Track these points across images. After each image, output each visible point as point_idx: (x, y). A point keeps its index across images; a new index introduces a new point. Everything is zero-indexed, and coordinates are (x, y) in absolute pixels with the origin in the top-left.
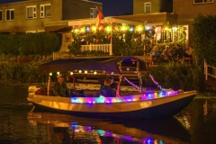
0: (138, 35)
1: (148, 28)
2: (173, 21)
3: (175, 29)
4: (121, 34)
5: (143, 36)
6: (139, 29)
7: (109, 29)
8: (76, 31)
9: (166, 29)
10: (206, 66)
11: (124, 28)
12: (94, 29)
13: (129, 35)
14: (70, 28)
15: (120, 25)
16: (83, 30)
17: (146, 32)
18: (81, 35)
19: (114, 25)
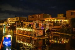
1: (61, 20)
2: (66, 19)
3: (66, 20)
6: (59, 20)
7: (52, 20)
9: (65, 20)
10: (73, 28)
11: (56, 20)
13: (57, 22)
15: (55, 19)
16: (47, 20)
17: (60, 21)
19: (54, 19)
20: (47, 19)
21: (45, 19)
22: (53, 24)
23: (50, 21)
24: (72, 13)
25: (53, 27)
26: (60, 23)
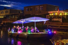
7: (61, 14)
12: (56, 14)
16: (53, 14)
20: (52, 12)
21: (49, 12)
22: (61, 19)
23: (57, 15)
25: (62, 25)
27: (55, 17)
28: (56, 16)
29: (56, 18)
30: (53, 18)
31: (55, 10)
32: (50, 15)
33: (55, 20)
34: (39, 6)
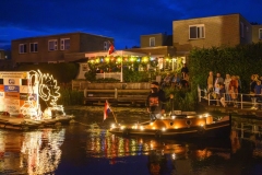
0: (144, 65)
1: (152, 59)
2: (173, 54)
3: (174, 60)
4: (130, 64)
5: (148, 66)
6: (145, 60)
7: (120, 60)
8: (92, 61)
9: (167, 60)
11: (132, 59)
12: (107, 60)
14: (87, 59)
16: (97, 61)
17: (151, 63)
18: (97, 64)
20: (95, 55)
21: (87, 55)
22: (121, 74)
23: (111, 63)
24: (193, 30)
25: (123, 88)
26: (152, 71)
27: (104, 67)
28: (107, 66)
29: (106, 71)
30: (99, 72)
31: (103, 50)
32: (90, 64)
33: (104, 75)
34: (59, 37)
